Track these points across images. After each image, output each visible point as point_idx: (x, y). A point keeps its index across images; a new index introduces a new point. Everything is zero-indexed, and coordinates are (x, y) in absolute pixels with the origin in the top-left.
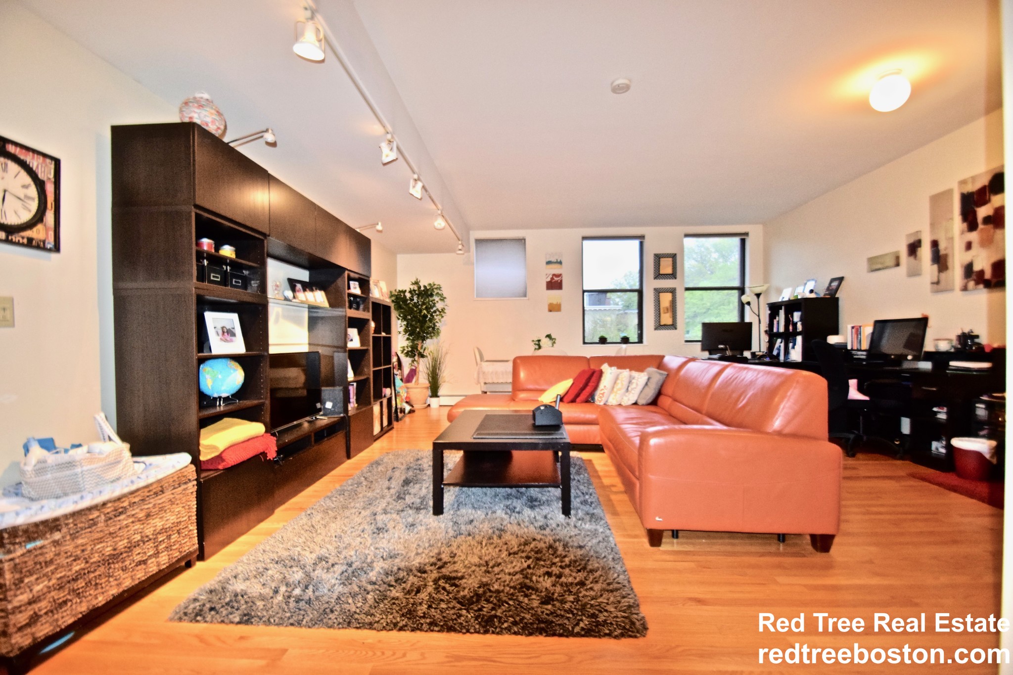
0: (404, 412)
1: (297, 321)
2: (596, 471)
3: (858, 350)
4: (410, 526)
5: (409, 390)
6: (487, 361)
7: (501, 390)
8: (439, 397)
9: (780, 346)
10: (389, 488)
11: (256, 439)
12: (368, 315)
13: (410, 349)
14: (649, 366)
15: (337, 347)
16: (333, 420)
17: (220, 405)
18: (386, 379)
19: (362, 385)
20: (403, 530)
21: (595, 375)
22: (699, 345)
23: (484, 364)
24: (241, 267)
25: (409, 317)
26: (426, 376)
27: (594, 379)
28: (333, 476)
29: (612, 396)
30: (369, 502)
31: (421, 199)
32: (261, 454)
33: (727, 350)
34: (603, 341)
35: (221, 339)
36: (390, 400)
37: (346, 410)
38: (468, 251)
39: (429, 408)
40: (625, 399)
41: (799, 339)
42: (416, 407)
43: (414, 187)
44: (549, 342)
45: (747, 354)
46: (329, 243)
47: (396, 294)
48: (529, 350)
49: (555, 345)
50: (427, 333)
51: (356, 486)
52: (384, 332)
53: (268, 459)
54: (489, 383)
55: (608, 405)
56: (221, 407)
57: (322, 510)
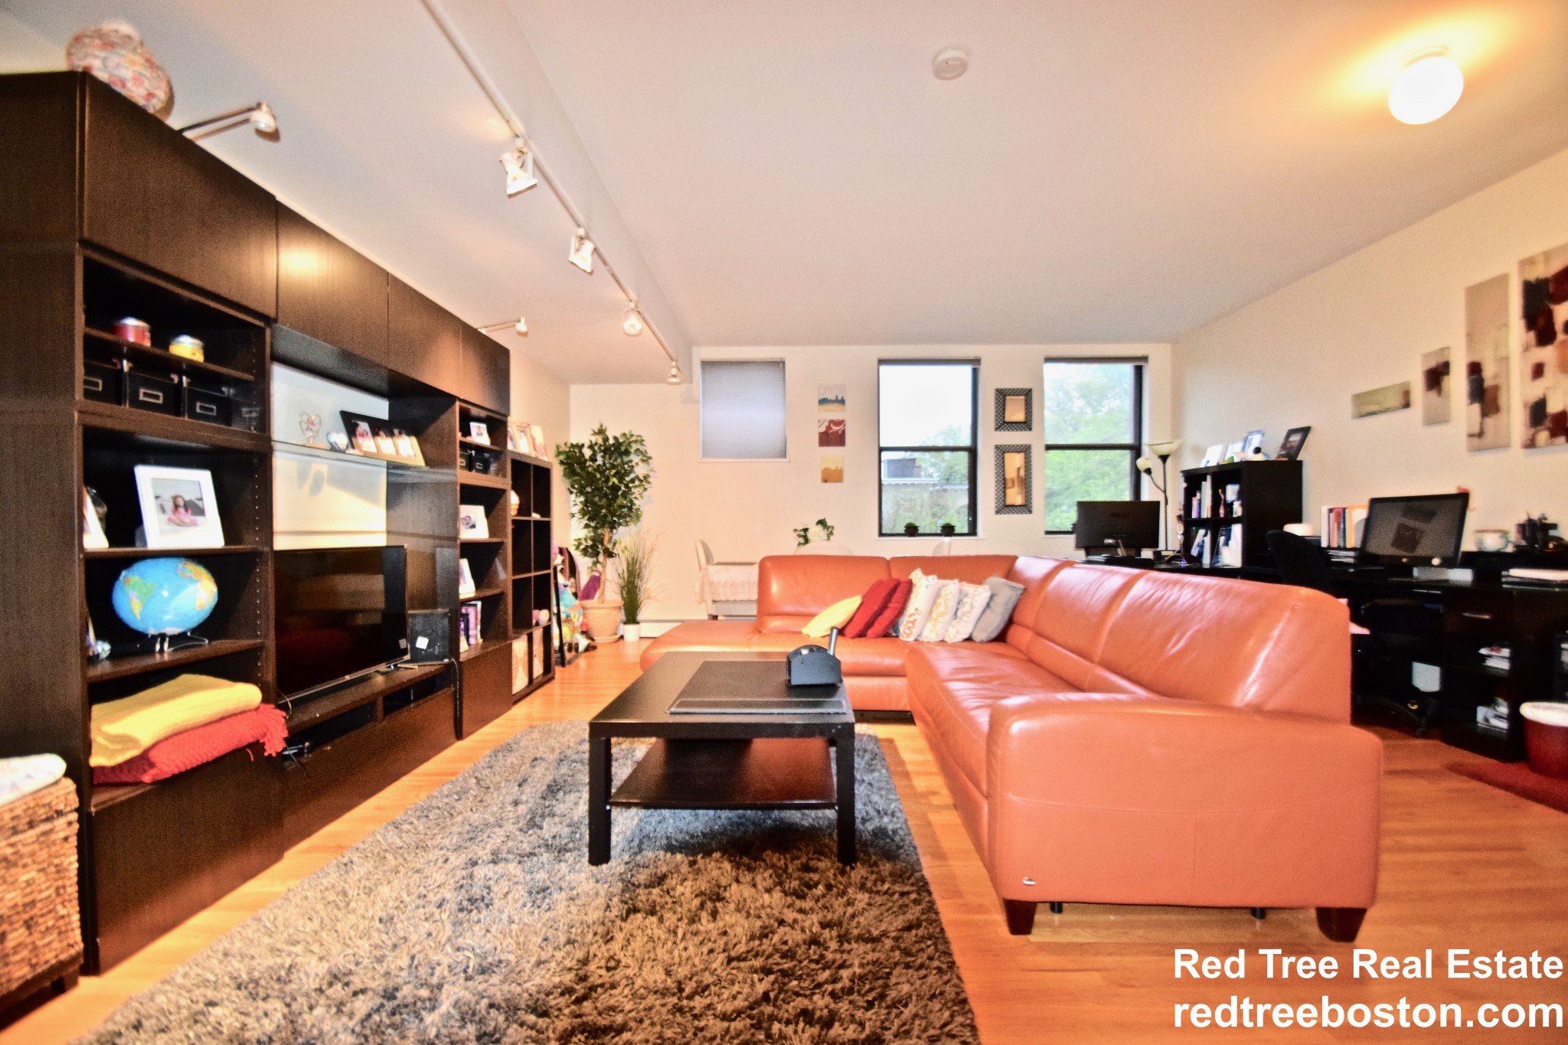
0: (577, 650)
1: (360, 489)
2: (902, 763)
3: (1339, 548)
4: (538, 893)
5: (587, 612)
6: (719, 564)
7: (742, 614)
8: (638, 623)
9: (1203, 541)
10: (516, 803)
11: (240, 717)
12: (504, 482)
13: (590, 543)
14: (990, 575)
15: (440, 538)
16: (427, 670)
17: (162, 650)
18: (541, 593)
19: (491, 606)
20: (521, 902)
21: (899, 589)
22: (1072, 538)
23: (712, 569)
24: (218, 380)
25: (589, 489)
26: (617, 589)
27: (898, 596)
28: (419, 775)
29: (929, 626)
30: (471, 835)
31: (591, 273)
32: (250, 745)
33: (1119, 547)
34: (912, 531)
35: (170, 520)
36: (547, 630)
37: (454, 650)
38: (690, 379)
39: (621, 641)
40: (952, 631)
41: (1237, 530)
42: (599, 639)
43: (578, 250)
44: (823, 533)
45: (1147, 554)
46: (420, 347)
47: (567, 450)
48: (789, 546)
49: (831, 537)
50: (620, 517)
51: (456, 797)
52: (536, 511)
53: (266, 754)
54: (720, 601)
55: (922, 643)
56: (166, 654)
57: (376, 852)
